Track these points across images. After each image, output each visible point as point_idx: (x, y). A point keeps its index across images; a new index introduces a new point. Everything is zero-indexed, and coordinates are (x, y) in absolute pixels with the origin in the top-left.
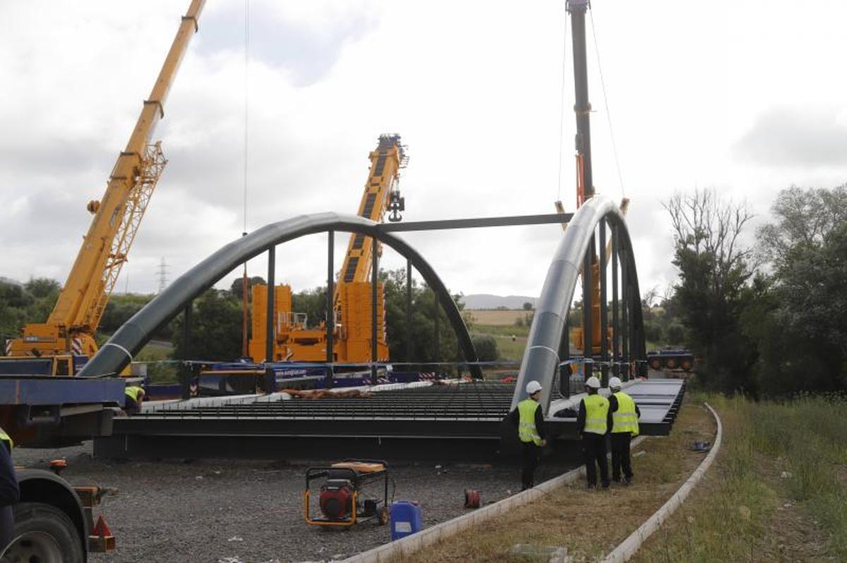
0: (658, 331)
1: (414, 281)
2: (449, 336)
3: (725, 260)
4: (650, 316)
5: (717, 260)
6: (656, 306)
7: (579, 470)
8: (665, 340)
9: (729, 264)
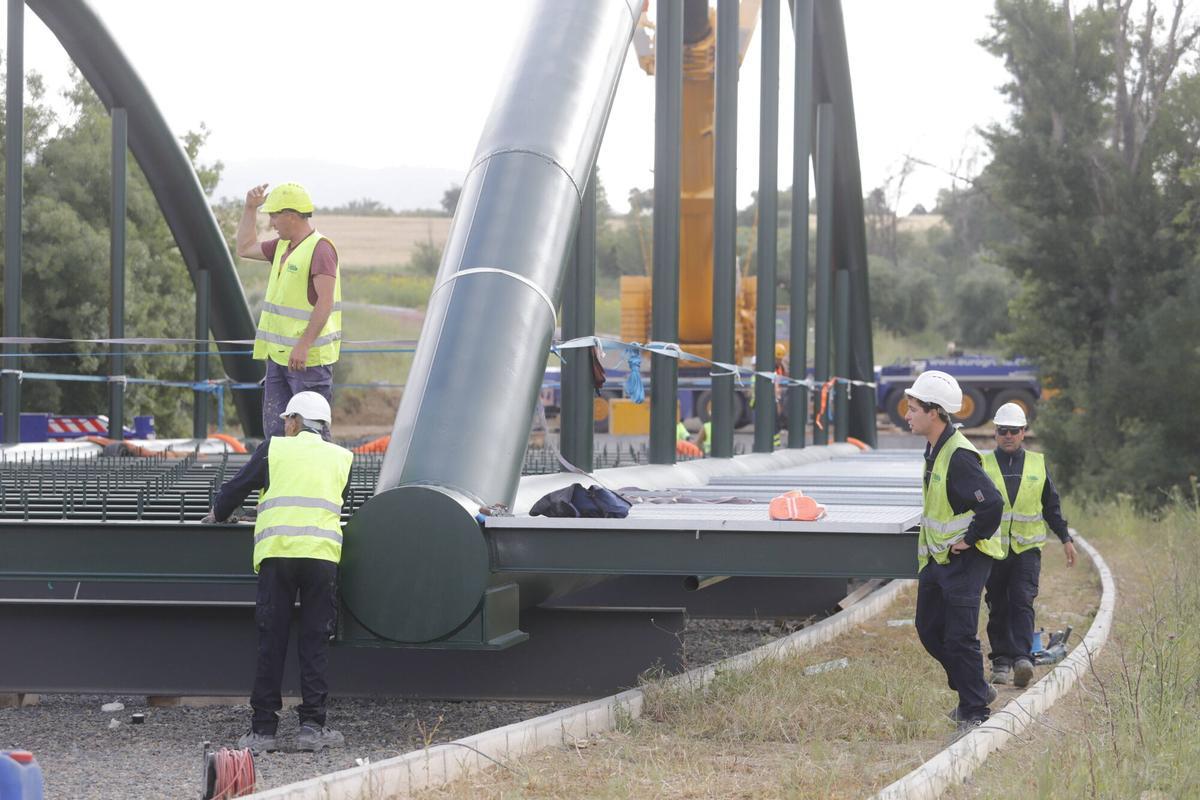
0: (921, 293)
1: (36, 82)
2: (164, 290)
3: (1160, 38)
4: (897, 244)
5: (1134, 38)
6: (919, 211)
7: (617, 703)
8: (945, 329)
9: (1173, 54)
